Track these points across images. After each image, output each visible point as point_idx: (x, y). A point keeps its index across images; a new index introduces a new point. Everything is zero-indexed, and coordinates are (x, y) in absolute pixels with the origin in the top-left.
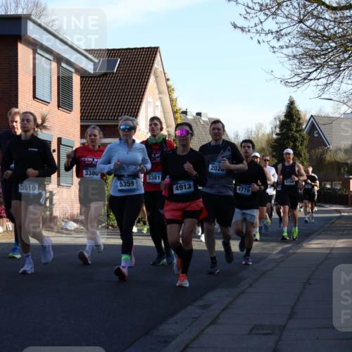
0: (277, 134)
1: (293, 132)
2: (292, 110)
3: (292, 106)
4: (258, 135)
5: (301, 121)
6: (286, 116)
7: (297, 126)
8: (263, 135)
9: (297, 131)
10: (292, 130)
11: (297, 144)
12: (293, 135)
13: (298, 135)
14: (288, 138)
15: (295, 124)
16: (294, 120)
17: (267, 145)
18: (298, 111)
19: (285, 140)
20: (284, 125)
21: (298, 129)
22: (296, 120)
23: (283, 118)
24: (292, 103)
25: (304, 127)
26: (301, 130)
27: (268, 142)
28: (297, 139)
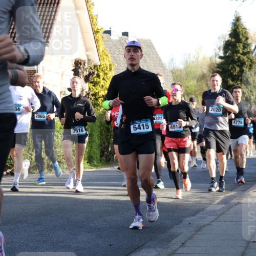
0: (221, 57)
1: (239, 55)
2: (238, 28)
3: (238, 23)
4: (198, 58)
5: (249, 41)
6: (230, 35)
7: (244, 47)
8: (204, 58)
9: (244, 54)
10: (238, 52)
11: (244, 68)
12: (239, 57)
13: (245, 58)
14: (233, 62)
15: (241, 45)
16: (241, 40)
17: (209, 71)
18: (245, 29)
19: (230, 64)
20: (228, 46)
21: (246, 51)
22: (243, 39)
23: (227, 38)
24: (238, 19)
25: (253, 48)
26: (248, 53)
27: (210, 66)
28: (245, 63)
